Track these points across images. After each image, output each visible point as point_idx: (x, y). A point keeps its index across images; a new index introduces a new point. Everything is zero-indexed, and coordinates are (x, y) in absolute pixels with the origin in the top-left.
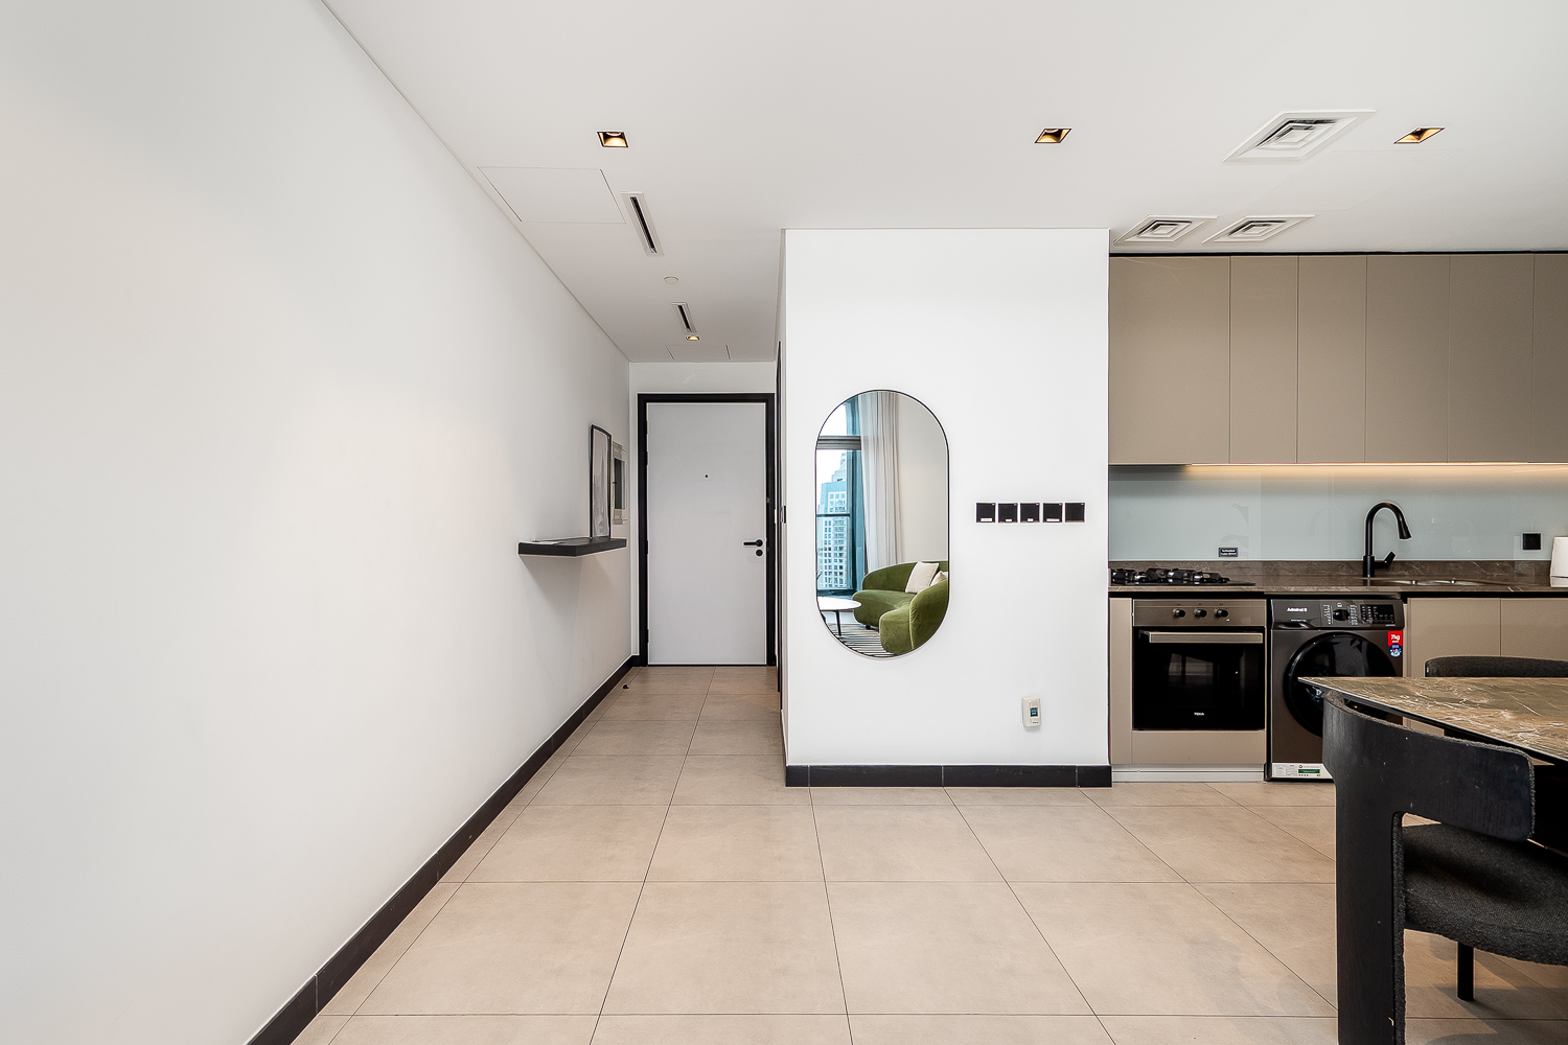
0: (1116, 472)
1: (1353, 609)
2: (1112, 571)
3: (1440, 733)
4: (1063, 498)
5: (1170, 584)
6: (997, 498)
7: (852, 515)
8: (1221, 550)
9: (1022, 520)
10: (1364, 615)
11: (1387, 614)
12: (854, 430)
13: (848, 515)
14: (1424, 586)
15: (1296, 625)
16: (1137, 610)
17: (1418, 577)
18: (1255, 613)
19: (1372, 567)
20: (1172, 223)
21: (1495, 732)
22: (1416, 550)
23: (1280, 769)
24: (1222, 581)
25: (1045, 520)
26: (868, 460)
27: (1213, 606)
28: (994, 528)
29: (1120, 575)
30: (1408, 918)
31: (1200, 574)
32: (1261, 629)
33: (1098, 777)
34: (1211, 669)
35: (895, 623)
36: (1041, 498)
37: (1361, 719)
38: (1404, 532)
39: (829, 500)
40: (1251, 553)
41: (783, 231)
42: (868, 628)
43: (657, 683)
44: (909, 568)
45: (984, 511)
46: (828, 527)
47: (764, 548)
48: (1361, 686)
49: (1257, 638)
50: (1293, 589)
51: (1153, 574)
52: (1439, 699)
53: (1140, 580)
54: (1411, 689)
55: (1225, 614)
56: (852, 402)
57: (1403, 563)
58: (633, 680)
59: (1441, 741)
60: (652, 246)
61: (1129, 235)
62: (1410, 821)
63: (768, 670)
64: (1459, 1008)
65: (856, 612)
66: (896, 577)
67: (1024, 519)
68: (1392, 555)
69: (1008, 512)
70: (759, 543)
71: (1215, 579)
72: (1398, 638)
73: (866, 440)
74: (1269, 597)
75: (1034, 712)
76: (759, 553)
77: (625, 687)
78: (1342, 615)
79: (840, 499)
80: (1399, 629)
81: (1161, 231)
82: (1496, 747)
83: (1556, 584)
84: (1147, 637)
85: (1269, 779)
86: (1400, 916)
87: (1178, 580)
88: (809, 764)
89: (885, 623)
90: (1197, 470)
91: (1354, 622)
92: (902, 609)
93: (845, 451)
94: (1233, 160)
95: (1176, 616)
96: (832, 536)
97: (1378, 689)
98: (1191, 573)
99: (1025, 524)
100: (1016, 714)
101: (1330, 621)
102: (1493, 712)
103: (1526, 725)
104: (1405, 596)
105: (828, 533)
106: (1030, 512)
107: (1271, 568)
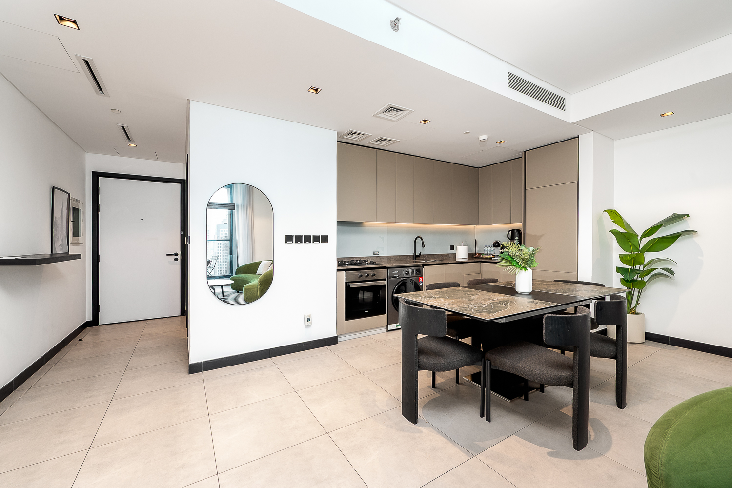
0: (340, 224)
1: (410, 271)
2: (338, 261)
3: (429, 308)
4: (320, 233)
5: (358, 265)
6: (294, 233)
7: (231, 240)
8: (374, 252)
9: (304, 242)
10: (413, 272)
11: (419, 272)
12: (231, 201)
13: (229, 240)
14: (428, 262)
15: (395, 277)
16: (346, 276)
17: (426, 259)
18: (383, 274)
19: (417, 257)
20: (358, 134)
21: (439, 305)
22: (426, 251)
23: (391, 327)
24: (374, 263)
25: (313, 242)
26: (239, 215)
27: (371, 272)
28: (293, 246)
29: (341, 263)
30: (419, 367)
31: (367, 261)
32: (385, 279)
33: (333, 341)
34: (372, 295)
35: (250, 289)
36: (312, 233)
37: (408, 306)
38: (423, 246)
39: (220, 233)
40: (384, 253)
41: (189, 100)
42: (238, 292)
43: (104, 334)
44: (258, 264)
45: (289, 238)
46: (219, 246)
47: (179, 257)
48: (409, 295)
49: (384, 283)
50: (394, 265)
51: (353, 262)
52: (428, 297)
53: (348, 264)
54: (422, 295)
55: (375, 275)
56: (230, 186)
57: (423, 255)
58: (88, 336)
59: (430, 310)
60: (101, 90)
61: (344, 135)
62: (420, 336)
63: (181, 318)
64: (432, 391)
65: (232, 286)
66: (252, 268)
67: (305, 242)
68: (421, 253)
69: (298, 239)
70: (176, 254)
71: (373, 263)
72: (421, 279)
73: (238, 206)
74: (387, 268)
75: (309, 320)
76: (176, 259)
77: (80, 340)
78: (407, 273)
79: (225, 233)
80: (422, 276)
81: (354, 136)
82: (438, 310)
83: (458, 260)
84: (350, 285)
85: (388, 331)
86: (417, 367)
87: (360, 264)
88: (202, 361)
89: (246, 289)
90: (367, 223)
91: (411, 275)
92: (254, 282)
93: (227, 210)
94: (375, 116)
95: (359, 277)
96: (222, 250)
97: (413, 296)
98: (365, 261)
99: (305, 244)
100: (302, 321)
101: (404, 275)
102: (439, 299)
103: (447, 302)
104: (423, 265)
105: (219, 248)
106: (307, 239)
107: (389, 258)
